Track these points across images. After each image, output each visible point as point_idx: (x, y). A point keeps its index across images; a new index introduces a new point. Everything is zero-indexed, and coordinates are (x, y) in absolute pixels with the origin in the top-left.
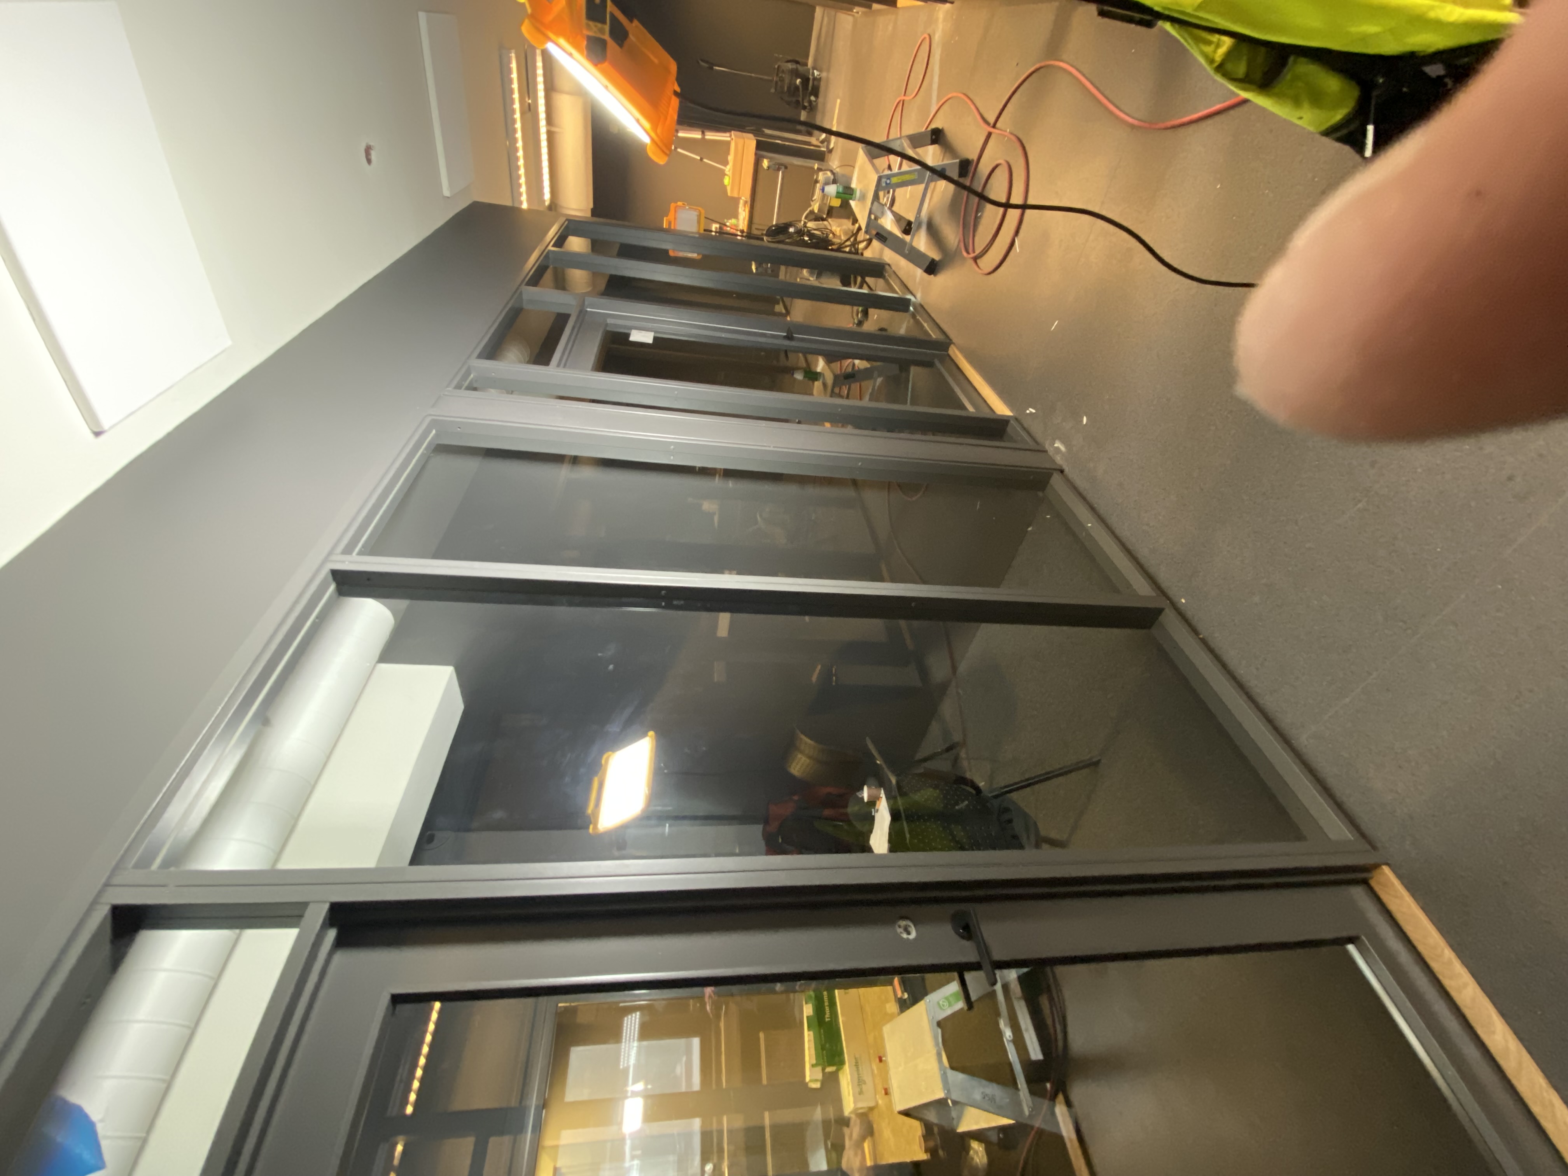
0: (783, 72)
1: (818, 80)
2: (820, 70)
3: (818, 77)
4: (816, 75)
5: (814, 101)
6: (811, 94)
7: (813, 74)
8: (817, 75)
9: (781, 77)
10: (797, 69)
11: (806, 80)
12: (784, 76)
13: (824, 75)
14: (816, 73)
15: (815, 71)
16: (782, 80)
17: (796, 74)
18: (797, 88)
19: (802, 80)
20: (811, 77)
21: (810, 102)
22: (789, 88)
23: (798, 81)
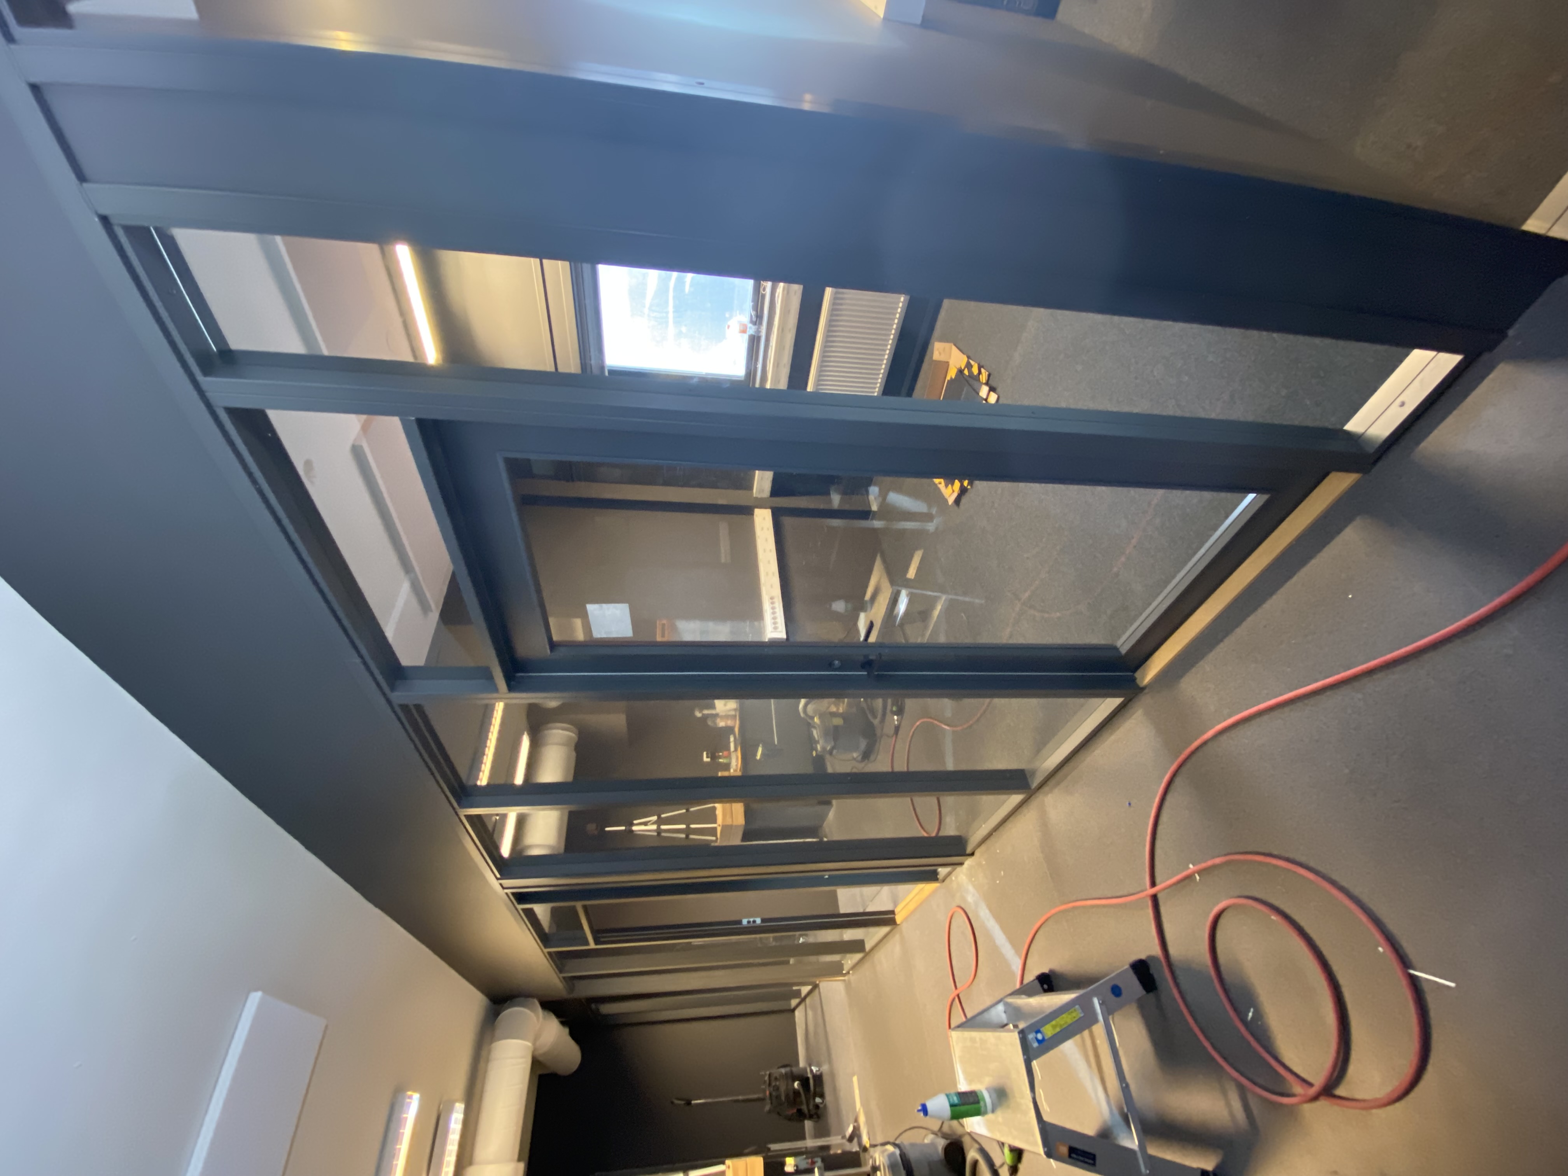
0: (776, 1079)
1: (818, 1078)
2: (819, 1065)
3: (818, 1073)
4: (814, 1071)
5: (821, 1103)
6: (815, 1095)
7: (811, 1071)
8: (816, 1071)
9: (775, 1086)
10: (792, 1072)
11: (805, 1081)
12: (778, 1083)
13: (825, 1068)
14: (814, 1069)
15: (813, 1068)
16: (777, 1089)
17: (794, 1078)
18: (796, 1093)
19: (799, 1081)
20: (810, 1075)
21: (817, 1107)
22: (787, 1096)
23: (796, 1084)
